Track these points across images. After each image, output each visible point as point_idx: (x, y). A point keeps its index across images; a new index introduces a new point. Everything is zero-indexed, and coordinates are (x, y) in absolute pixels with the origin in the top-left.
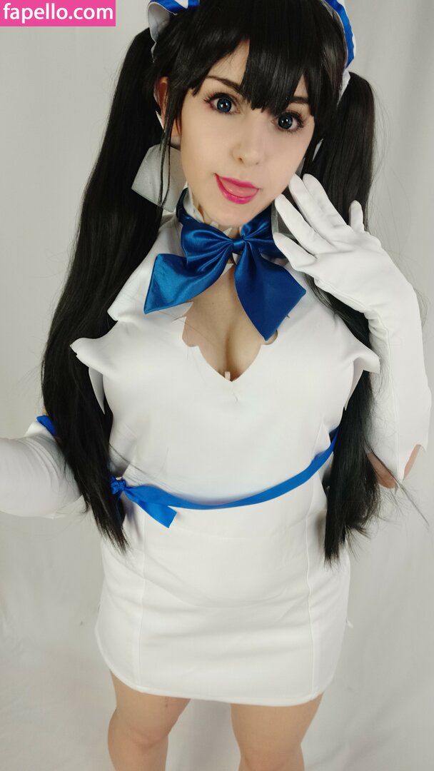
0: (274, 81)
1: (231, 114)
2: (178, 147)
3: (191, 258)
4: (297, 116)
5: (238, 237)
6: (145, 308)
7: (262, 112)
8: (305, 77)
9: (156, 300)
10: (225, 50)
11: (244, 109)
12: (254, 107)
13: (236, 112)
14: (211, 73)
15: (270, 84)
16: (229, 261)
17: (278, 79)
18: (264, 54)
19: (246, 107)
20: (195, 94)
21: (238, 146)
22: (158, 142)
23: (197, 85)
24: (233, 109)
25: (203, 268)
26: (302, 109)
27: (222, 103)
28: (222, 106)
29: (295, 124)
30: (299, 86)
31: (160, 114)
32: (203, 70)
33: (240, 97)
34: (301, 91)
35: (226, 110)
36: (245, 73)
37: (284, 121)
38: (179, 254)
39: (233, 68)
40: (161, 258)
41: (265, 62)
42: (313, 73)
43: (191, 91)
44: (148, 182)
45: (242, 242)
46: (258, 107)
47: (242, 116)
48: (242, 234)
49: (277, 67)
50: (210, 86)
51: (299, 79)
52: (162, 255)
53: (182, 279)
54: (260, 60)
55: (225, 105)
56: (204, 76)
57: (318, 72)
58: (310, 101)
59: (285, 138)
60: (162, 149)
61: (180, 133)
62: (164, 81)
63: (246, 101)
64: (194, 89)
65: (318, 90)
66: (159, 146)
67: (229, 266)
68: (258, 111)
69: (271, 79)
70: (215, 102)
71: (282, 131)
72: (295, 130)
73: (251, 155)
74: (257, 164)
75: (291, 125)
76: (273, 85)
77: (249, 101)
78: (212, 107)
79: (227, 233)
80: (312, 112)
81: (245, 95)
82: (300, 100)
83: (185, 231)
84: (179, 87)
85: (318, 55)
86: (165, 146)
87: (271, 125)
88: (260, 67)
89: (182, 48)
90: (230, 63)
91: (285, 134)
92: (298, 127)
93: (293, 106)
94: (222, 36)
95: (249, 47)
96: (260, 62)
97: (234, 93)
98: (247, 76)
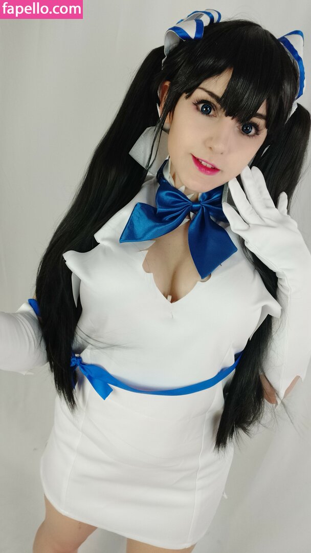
0: (244, 100)
1: (209, 116)
2: (167, 131)
3: (160, 210)
4: (256, 127)
5: (196, 201)
6: (121, 239)
7: (232, 119)
8: (267, 101)
9: (130, 235)
10: (215, 72)
11: (220, 115)
12: (227, 115)
13: (213, 116)
14: (202, 86)
15: (242, 100)
16: (187, 217)
17: (248, 98)
18: (242, 80)
19: (221, 113)
20: (187, 97)
21: (211, 139)
22: (154, 125)
23: (190, 92)
24: (212, 113)
25: (167, 218)
26: (261, 122)
27: (206, 108)
28: (204, 109)
29: (253, 131)
30: (261, 106)
31: (159, 106)
32: (196, 83)
33: (218, 106)
34: (262, 110)
35: (207, 113)
36: (226, 90)
37: (246, 128)
38: (153, 205)
39: (218, 85)
40: (139, 206)
41: (241, 86)
42: (273, 99)
43: (184, 95)
44: (141, 151)
45: (199, 205)
46: (230, 116)
47: (217, 119)
48: (200, 199)
49: (249, 91)
50: (199, 94)
51: (263, 102)
52: (140, 203)
53: (151, 224)
54: (238, 83)
55: (206, 109)
56: (196, 87)
57: (277, 99)
58: (267, 118)
59: (245, 140)
60: (156, 130)
61: (171, 122)
62: (167, 83)
63: (222, 110)
64: (187, 94)
65: (274, 112)
66: (154, 127)
67: (186, 220)
68: (229, 118)
69: (243, 98)
70: (201, 106)
71: (244, 134)
72: (253, 136)
73: (219, 147)
74: (222, 153)
75: (250, 132)
76: (243, 103)
78: (198, 109)
79: (189, 197)
80: (267, 126)
81: (222, 106)
82: (260, 116)
83: (160, 190)
84: (177, 90)
85: (279, 88)
86: (159, 129)
87: (237, 129)
88: (237, 88)
89: (184, 64)
90: (216, 81)
91: (245, 137)
92: (255, 134)
93: (255, 120)
94: (214, 62)
95: (231, 73)
96: (237, 85)
97: (215, 103)
98: (227, 93)
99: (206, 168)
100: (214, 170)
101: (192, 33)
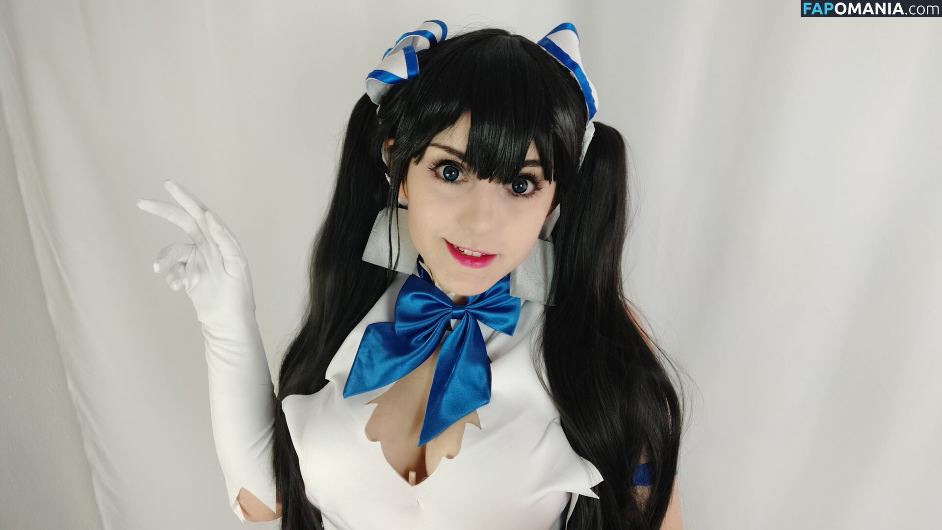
0: (499, 152)
1: (456, 183)
4: (532, 178)
6: (345, 391)
10: (447, 121)
11: (472, 177)
12: (482, 176)
13: (463, 181)
15: (495, 154)
17: (504, 149)
18: (487, 126)
19: (473, 177)
20: (417, 162)
23: (419, 154)
24: (460, 177)
25: (419, 338)
26: (537, 171)
27: (448, 171)
29: (530, 187)
33: (465, 165)
34: (532, 154)
35: (451, 180)
36: (468, 145)
37: (518, 187)
40: (371, 331)
42: (543, 140)
43: (414, 160)
45: (462, 311)
46: (485, 178)
47: (469, 185)
49: (502, 139)
50: (433, 154)
51: (528, 147)
54: (482, 132)
55: (451, 173)
57: (549, 138)
59: (521, 203)
64: (417, 158)
68: (485, 182)
69: (497, 150)
70: (441, 170)
71: (517, 196)
72: (532, 194)
75: (526, 189)
77: (474, 172)
78: (437, 175)
79: (452, 296)
81: (470, 165)
82: (533, 163)
83: (402, 293)
85: (548, 122)
87: (503, 191)
89: (403, 117)
90: (451, 136)
91: (520, 199)
92: (534, 190)
93: (526, 170)
94: (442, 108)
95: (470, 118)
96: (482, 134)
97: (460, 161)
98: (470, 147)
99: (473, 260)
100: (486, 258)
101: (402, 72)
